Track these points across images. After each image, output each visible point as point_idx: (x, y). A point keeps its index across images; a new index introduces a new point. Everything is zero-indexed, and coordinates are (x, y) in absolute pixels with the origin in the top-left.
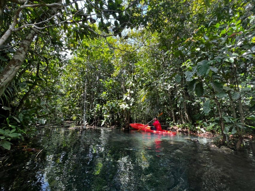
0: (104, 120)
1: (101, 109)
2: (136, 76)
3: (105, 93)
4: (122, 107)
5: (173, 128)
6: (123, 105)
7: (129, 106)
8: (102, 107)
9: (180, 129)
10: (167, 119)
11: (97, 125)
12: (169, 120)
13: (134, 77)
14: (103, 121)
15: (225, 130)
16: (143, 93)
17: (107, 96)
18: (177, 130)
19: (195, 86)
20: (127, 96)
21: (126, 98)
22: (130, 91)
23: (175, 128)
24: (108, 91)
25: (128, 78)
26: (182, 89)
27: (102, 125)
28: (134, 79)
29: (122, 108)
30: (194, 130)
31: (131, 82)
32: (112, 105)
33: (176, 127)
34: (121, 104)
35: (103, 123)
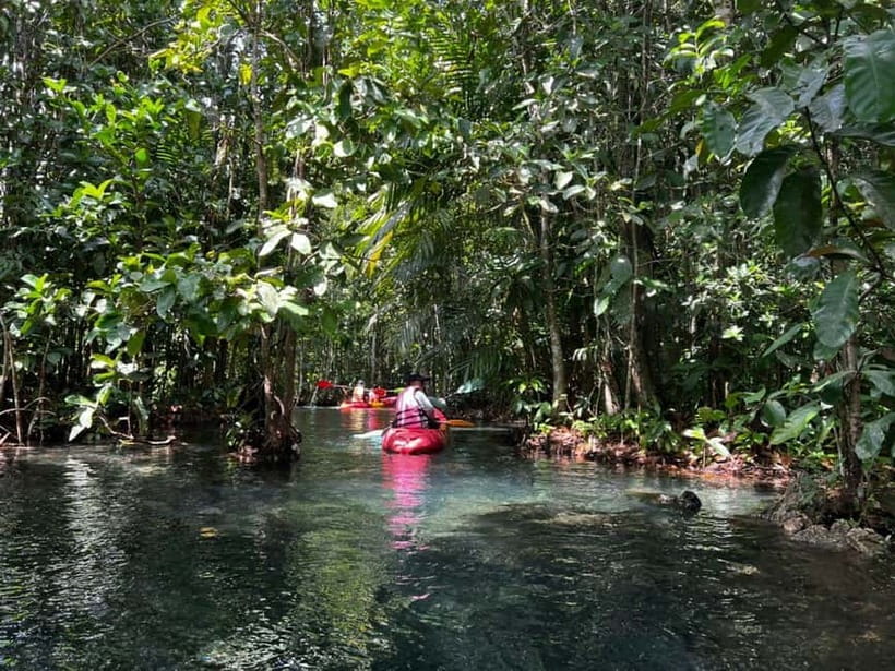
0: (90, 393)
1: (62, 311)
2: (360, 87)
3: (99, 193)
4: (255, 306)
5: (550, 441)
6: (264, 288)
7: (307, 299)
8: (76, 296)
9: (592, 445)
10: (523, 388)
11: (24, 432)
12: (530, 397)
13: (347, 90)
14: (83, 401)
15: (862, 440)
16: (380, 217)
17: (111, 217)
18: (579, 451)
19: (775, 192)
20: (289, 227)
21: (284, 243)
22: (312, 194)
23: (565, 436)
24: (118, 178)
25: (300, 98)
26: (637, 214)
27: (75, 432)
28: (344, 109)
29: (256, 312)
30: (668, 448)
31: (322, 133)
32: (172, 287)
33: (567, 435)
34: (244, 284)
35: (86, 420)
